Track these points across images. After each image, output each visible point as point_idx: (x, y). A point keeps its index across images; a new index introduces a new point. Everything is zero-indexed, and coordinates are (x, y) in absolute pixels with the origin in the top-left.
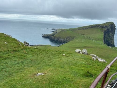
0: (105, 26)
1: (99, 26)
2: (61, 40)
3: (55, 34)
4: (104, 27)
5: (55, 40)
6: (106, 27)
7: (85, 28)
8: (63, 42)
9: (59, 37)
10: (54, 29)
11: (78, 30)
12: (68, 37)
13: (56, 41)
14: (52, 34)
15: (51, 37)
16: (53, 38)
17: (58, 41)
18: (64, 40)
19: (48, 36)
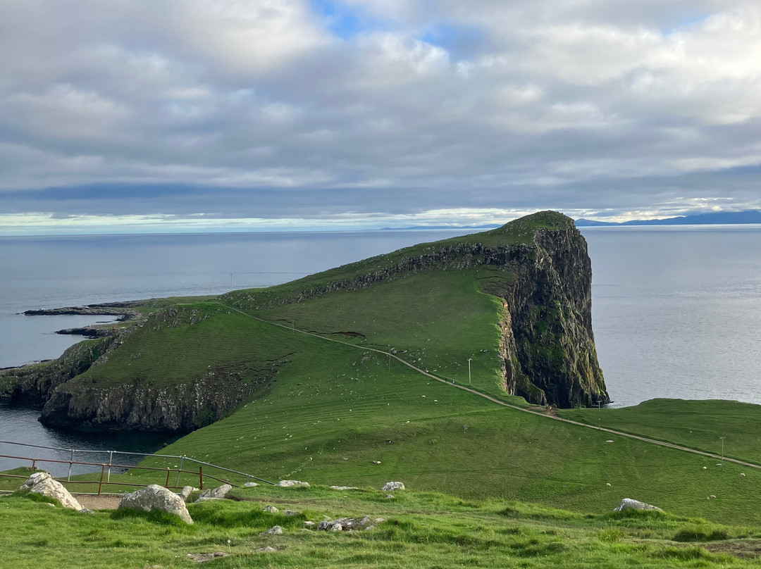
0: (507, 244)
1: (462, 252)
2: (153, 404)
3: (97, 352)
4: (499, 259)
5: (94, 414)
6: (516, 254)
7: (362, 280)
8: (175, 425)
9: (136, 381)
11: (309, 296)
12: (220, 371)
14: (61, 361)
15: (58, 393)
16: (72, 400)
17: (125, 421)
18: (185, 405)
19: (27, 383)
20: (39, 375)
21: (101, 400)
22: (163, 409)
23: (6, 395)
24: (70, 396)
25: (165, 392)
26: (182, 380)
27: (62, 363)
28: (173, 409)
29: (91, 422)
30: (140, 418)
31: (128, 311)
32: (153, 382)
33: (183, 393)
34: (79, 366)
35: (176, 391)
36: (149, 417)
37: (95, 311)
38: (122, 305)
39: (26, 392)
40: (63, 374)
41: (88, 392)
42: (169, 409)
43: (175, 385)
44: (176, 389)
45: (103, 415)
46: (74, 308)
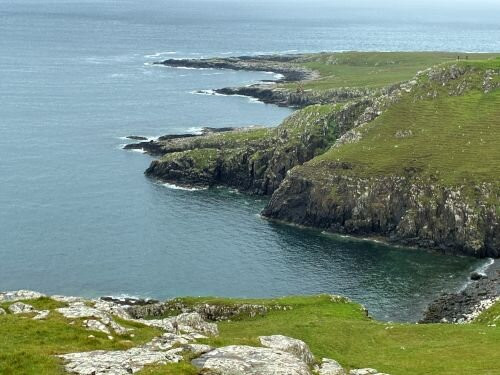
2: (440, 209)
3: (334, 124)
5: (347, 214)
8: (476, 244)
9: (410, 171)
10: (258, 64)
13: (374, 229)
15: (292, 179)
16: (314, 190)
17: (394, 228)
18: (490, 214)
19: (233, 160)
20: (248, 150)
21: (358, 195)
22: (457, 217)
23: (205, 174)
24: (309, 185)
25: (459, 192)
26: (485, 178)
27: (284, 137)
28: (473, 219)
29: (343, 224)
30: (418, 226)
31: (295, 67)
32: (438, 175)
33: (487, 196)
34: (310, 141)
35: (477, 193)
36: (431, 227)
37: (246, 64)
38: (285, 59)
39: (230, 171)
40: (287, 151)
41: (338, 180)
42: (465, 219)
43: (473, 183)
44: (476, 190)
45: (361, 216)
46: (225, 60)
